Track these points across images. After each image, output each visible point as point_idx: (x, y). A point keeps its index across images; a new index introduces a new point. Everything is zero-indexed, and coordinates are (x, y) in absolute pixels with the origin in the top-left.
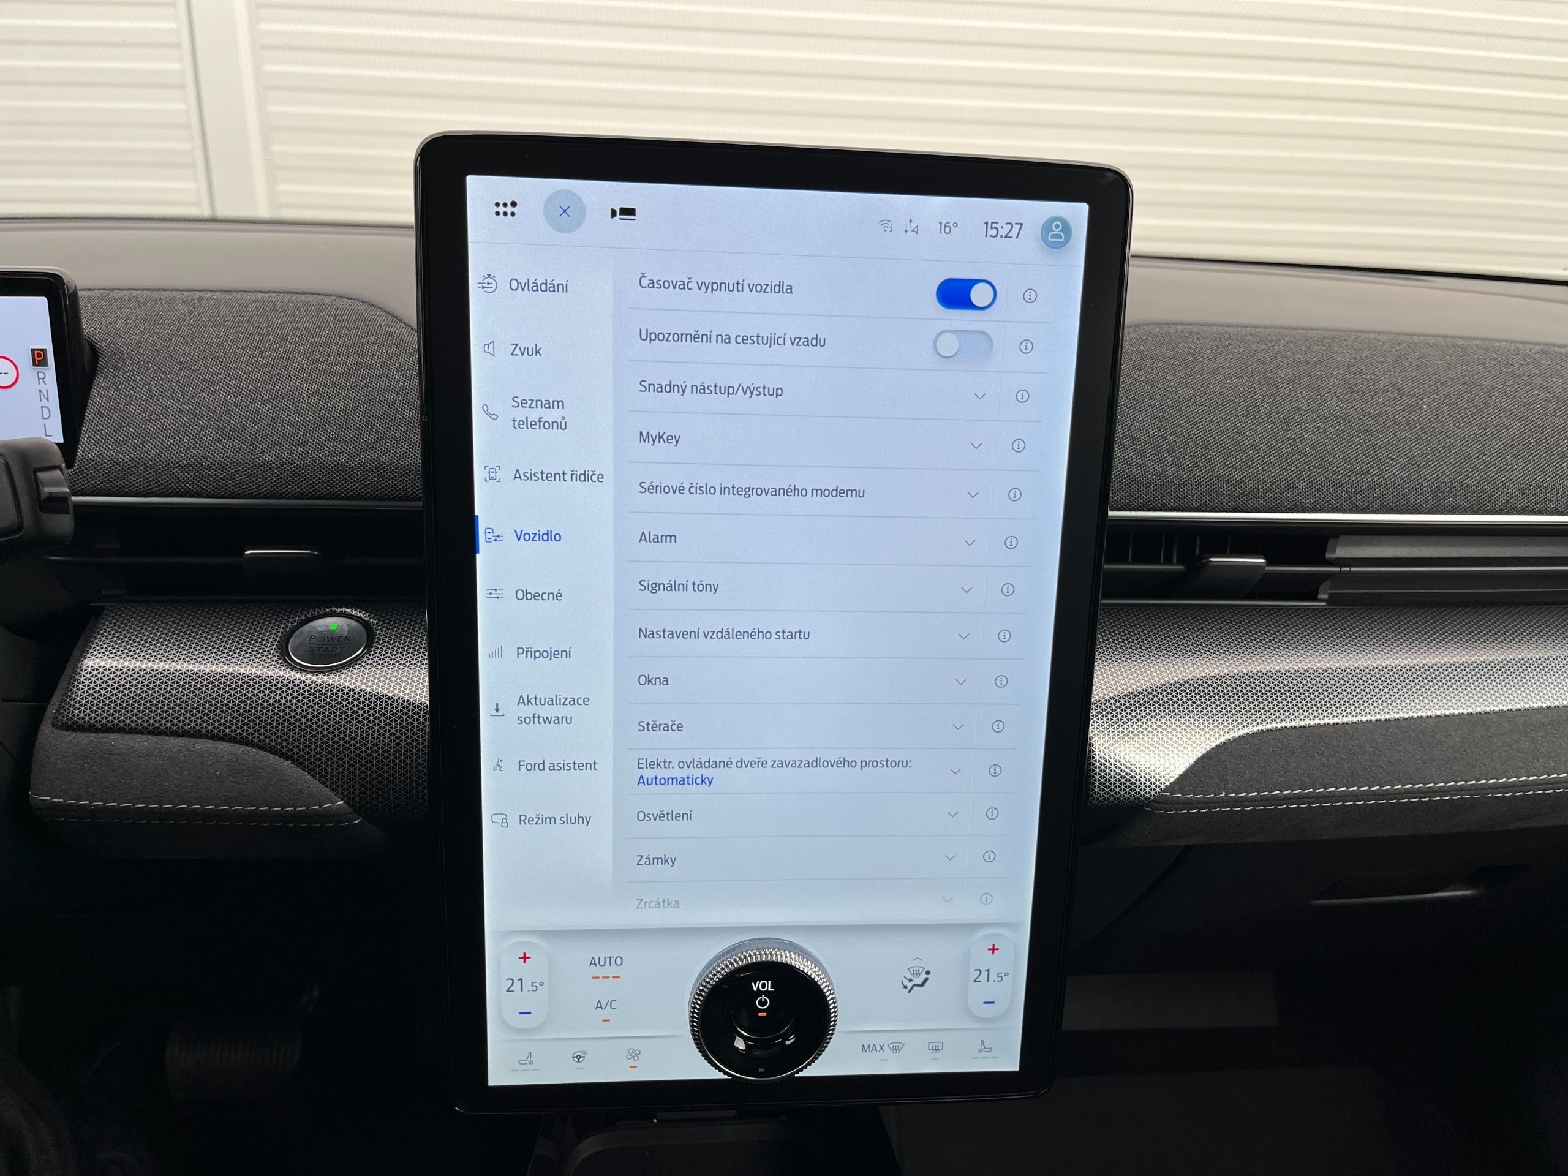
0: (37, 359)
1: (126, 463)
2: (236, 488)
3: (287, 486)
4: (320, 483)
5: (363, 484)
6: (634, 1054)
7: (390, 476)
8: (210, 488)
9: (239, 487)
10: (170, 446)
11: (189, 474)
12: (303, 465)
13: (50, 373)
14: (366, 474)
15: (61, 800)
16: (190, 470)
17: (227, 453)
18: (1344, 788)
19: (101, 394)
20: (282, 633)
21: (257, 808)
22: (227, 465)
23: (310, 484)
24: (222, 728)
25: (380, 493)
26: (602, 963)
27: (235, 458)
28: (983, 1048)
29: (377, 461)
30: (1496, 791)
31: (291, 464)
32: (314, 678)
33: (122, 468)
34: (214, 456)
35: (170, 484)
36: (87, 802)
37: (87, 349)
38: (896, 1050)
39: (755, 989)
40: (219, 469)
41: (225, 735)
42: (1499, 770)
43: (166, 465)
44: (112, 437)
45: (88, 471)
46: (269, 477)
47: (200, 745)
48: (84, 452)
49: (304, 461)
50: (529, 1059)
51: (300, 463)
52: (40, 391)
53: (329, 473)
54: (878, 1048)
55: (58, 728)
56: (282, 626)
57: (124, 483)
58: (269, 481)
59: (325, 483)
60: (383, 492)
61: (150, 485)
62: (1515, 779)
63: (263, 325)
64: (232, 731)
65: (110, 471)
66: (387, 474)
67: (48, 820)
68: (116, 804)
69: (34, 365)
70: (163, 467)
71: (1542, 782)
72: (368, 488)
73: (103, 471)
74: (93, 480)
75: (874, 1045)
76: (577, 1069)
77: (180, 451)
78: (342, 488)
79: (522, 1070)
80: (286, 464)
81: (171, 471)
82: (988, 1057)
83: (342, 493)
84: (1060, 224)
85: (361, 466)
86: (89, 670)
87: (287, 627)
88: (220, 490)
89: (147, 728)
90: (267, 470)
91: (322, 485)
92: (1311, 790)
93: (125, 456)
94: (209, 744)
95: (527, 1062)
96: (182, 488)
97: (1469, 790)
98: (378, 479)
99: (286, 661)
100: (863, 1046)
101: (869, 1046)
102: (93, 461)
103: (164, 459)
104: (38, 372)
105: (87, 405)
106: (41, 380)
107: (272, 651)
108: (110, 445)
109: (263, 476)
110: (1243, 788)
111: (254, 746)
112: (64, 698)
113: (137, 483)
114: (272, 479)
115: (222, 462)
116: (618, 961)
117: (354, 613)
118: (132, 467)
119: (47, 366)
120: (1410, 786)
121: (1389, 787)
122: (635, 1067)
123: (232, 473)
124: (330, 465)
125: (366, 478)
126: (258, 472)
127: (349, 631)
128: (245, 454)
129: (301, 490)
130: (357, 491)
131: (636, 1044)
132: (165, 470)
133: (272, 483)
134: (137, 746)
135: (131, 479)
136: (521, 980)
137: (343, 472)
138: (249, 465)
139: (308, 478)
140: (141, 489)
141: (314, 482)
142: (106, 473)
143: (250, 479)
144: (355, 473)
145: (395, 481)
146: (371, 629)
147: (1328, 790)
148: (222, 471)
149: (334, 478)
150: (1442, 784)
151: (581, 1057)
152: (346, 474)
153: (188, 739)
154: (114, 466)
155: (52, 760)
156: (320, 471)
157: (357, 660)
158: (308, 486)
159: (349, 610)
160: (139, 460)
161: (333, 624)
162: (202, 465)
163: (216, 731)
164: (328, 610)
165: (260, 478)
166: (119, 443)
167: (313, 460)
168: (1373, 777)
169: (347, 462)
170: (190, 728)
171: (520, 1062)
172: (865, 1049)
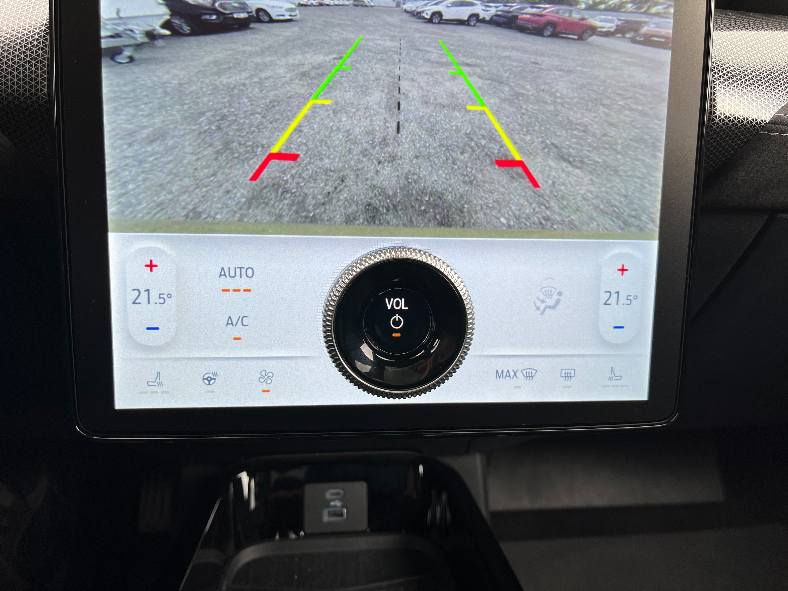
26: (232, 274)
28: (614, 376)
38: (529, 376)
39: (389, 308)
50: (157, 381)
54: (512, 374)
75: (508, 371)
76: (208, 392)
79: (152, 392)
82: (617, 386)
95: (156, 384)
100: (497, 372)
101: (503, 371)
116: (248, 272)
122: (268, 391)
131: (268, 366)
136: (148, 290)
151: (211, 379)
171: (150, 384)
172: (499, 374)
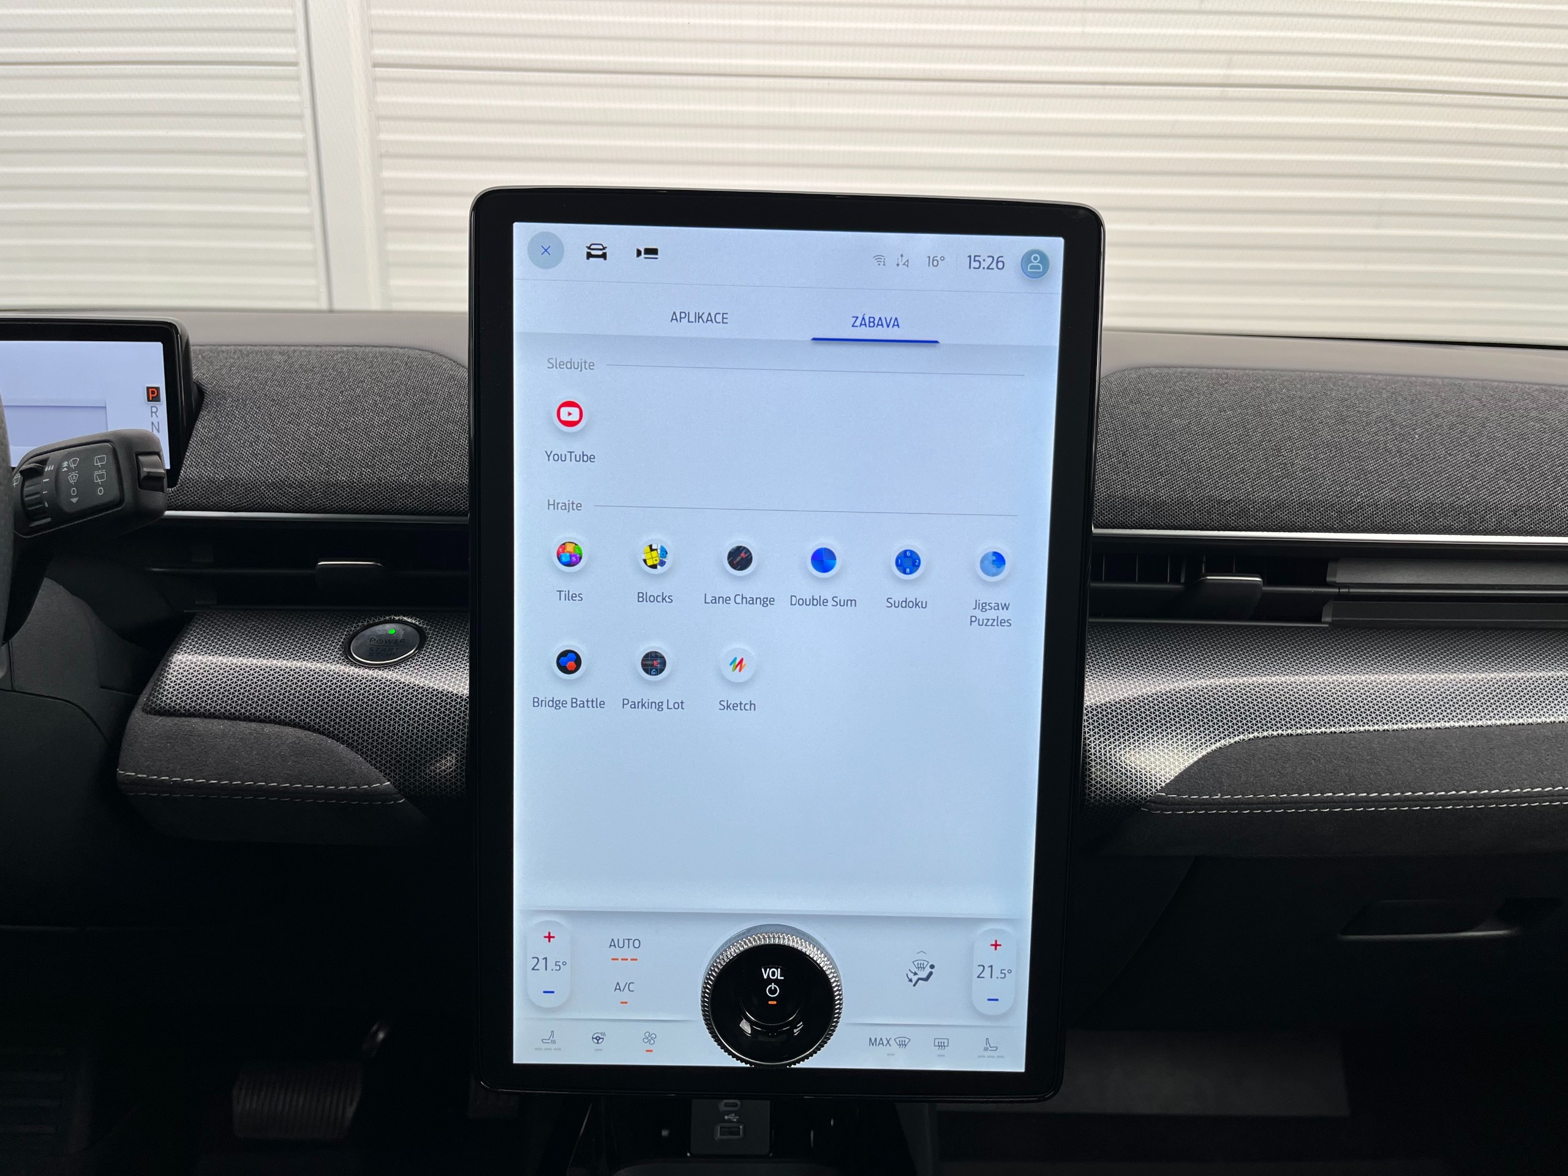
0: (151, 395)
1: (221, 481)
2: (312, 503)
3: (355, 502)
4: (384, 499)
5: (421, 500)
6: (650, 1038)
7: (444, 493)
8: (290, 504)
9: (315, 502)
10: (259, 468)
11: (273, 491)
12: (371, 484)
13: (162, 407)
14: (424, 492)
15: (145, 776)
16: (274, 488)
17: (307, 473)
18: (1342, 794)
19: (202, 428)
20: (346, 635)
21: (314, 786)
22: (306, 484)
23: (376, 500)
24: (288, 714)
25: (436, 509)
26: (621, 945)
27: (313, 478)
28: (989, 1046)
29: (433, 481)
30: (1500, 801)
31: (360, 483)
32: (371, 672)
33: (218, 486)
34: (295, 476)
35: (257, 500)
36: (167, 778)
37: (195, 389)
38: (903, 1045)
39: (765, 977)
40: (299, 487)
41: (290, 720)
42: (1502, 781)
43: (254, 484)
44: (210, 461)
45: (189, 488)
46: (341, 494)
47: (268, 728)
48: (186, 473)
49: (371, 481)
50: (551, 1039)
51: (368, 482)
52: (153, 423)
53: (392, 491)
54: (885, 1042)
55: (147, 713)
56: (347, 629)
57: (218, 498)
58: (340, 497)
59: (389, 499)
60: (438, 507)
61: (240, 501)
62: (1519, 790)
63: (345, 370)
64: (296, 717)
65: (207, 489)
66: (442, 491)
67: (132, 794)
68: (191, 780)
69: (149, 400)
70: (251, 485)
71: (1546, 794)
72: (425, 504)
73: (201, 488)
74: (192, 497)
75: (881, 1039)
76: (596, 1050)
77: (267, 472)
78: (403, 504)
79: (545, 1049)
80: (355, 483)
81: (258, 489)
82: (993, 1057)
83: (402, 508)
84: (1038, 256)
85: (420, 484)
86: (178, 663)
87: (351, 630)
88: (298, 505)
89: (224, 714)
90: (339, 488)
91: (386, 501)
92: (1308, 795)
93: (220, 476)
94: (277, 728)
95: (550, 1041)
96: (267, 503)
97: (1472, 799)
98: (434, 496)
99: (348, 658)
100: (870, 1039)
101: (876, 1039)
102: (193, 480)
103: (253, 478)
104: (152, 407)
105: (191, 434)
106: (154, 414)
107: (336, 650)
108: (208, 466)
109: (336, 493)
110: (1239, 791)
111: (315, 731)
112: (155, 687)
113: (229, 499)
114: (343, 496)
115: (301, 481)
116: (635, 943)
117: (409, 620)
118: (226, 485)
119: (159, 401)
120: (1410, 793)
121: (1388, 794)
122: (651, 1051)
123: (309, 490)
124: (393, 484)
125: (424, 495)
126: (331, 489)
127: (404, 635)
128: (322, 474)
129: (368, 505)
130: (415, 507)
131: (652, 1028)
132: (254, 488)
133: (343, 499)
134: (214, 728)
135: (224, 495)
136: (546, 958)
137: (404, 490)
138: (325, 483)
139: (374, 495)
140: (232, 504)
141: (379, 499)
142: (204, 491)
143: (325, 496)
144: (414, 491)
145: (449, 497)
146: (424, 633)
147: (1325, 795)
148: (301, 488)
149: (397, 494)
150: (1443, 793)
151: (600, 1038)
152: (406, 492)
153: (258, 724)
154: (210, 484)
155: (140, 740)
156: (385, 488)
157: (409, 658)
158: (373, 502)
159: (405, 618)
160: (232, 479)
161: (391, 629)
162: (285, 484)
163: (283, 717)
164: (387, 618)
165: (333, 495)
166: (216, 466)
167: (379, 480)
168: (1371, 784)
169: (408, 481)
170: (261, 714)
171: (544, 1041)
172: (872, 1042)
